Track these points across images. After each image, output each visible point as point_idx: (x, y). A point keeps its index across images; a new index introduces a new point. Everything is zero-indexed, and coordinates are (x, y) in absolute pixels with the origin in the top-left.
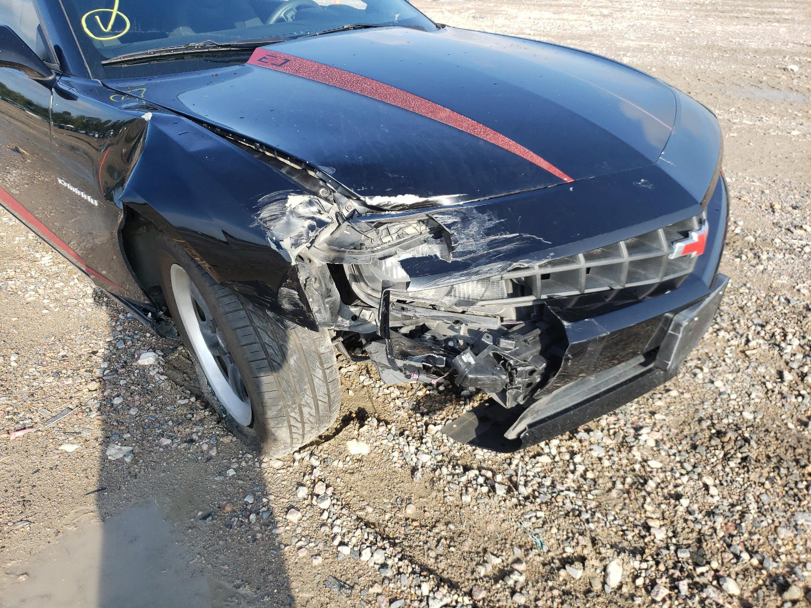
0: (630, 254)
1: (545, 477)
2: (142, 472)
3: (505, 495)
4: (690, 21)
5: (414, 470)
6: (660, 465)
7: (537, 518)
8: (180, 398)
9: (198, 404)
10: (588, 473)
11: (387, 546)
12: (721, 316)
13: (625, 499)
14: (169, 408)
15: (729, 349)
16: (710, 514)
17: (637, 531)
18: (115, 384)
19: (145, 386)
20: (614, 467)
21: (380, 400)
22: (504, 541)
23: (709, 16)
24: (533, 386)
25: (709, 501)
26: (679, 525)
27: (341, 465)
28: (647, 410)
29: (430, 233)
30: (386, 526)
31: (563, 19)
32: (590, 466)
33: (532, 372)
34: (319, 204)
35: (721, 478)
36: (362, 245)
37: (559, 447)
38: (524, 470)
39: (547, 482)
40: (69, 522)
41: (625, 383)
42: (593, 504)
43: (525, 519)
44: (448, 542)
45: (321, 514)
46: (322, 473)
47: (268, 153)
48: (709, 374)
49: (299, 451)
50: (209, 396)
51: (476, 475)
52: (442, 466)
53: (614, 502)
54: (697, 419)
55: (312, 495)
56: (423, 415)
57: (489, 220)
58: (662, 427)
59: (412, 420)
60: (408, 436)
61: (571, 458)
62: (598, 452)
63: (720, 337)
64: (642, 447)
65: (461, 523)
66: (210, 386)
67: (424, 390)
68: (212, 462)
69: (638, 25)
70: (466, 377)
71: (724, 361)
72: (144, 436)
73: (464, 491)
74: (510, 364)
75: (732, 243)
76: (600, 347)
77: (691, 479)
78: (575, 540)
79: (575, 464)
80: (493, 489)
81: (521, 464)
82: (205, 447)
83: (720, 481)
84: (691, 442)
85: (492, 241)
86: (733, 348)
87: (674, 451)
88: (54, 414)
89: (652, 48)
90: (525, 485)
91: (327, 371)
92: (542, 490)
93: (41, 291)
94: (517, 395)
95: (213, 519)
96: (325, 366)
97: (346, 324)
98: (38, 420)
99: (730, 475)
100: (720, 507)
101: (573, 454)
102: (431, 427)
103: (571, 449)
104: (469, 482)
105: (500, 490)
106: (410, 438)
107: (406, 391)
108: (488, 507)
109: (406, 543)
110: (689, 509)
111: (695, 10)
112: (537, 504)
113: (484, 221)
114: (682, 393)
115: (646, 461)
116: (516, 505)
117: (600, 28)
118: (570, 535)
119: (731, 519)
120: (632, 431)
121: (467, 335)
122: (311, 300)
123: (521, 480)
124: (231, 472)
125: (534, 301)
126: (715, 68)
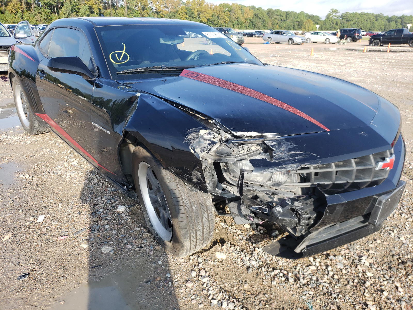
0: (357, 166)
1: (313, 276)
2: (118, 260)
3: (293, 282)
4: (385, 70)
5: (248, 268)
6: (372, 275)
7: (310, 295)
8: (136, 227)
9: (145, 230)
10: (335, 276)
11: (235, 301)
12: (403, 207)
13: (354, 290)
14: (131, 232)
15: (408, 223)
16: (399, 300)
17: (361, 306)
18: (106, 219)
19: (120, 221)
20: (348, 274)
21: (232, 235)
22: (292, 305)
23: (394, 68)
24: (309, 225)
25: (398, 294)
26: (383, 305)
27: (212, 263)
28: (365, 248)
29: (262, 150)
30: (235, 293)
31: (321, 66)
32: (336, 272)
33: (309, 218)
34: (213, 134)
35: (404, 284)
36: (230, 154)
37: (320, 262)
38: (303, 272)
39: (314, 278)
40: (84, 279)
41: (354, 230)
42: (338, 291)
43: (303, 295)
44: (265, 303)
45: (203, 285)
46: (203, 266)
47: (191, 112)
48: (397, 234)
49: (192, 255)
50: (150, 227)
51: (279, 272)
52: (262, 267)
53: (348, 291)
54: (391, 255)
55: (199, 275)
56: (252, 243)
57: (291, 145)
58: (373, 257)
59: (247, 245)
60: (245, 253)
61: (327, 268)
62: (339, 266)
63: (403, 217)
64: (362, 266)
65: (271, 294)
66: (151, 222)
67: (253, 232)
68: (151, 257)
69: (359, 70)
70: (278, 218)
71: (405, 228)
72: (119, 243)
73: (273, 280)
74: (299, 214)
75: (408, 173)
76: (342, 208)
77: (388, 283)
78: (329, 307)
79: (328, 271)
80: (287, 279)
81: (301, 269)
82: (148, 250)
83: (404, 285)
84: (388, 265)
85: (292, 154)
86: (410, 222)
87: (379, 269)
88: (78, 231)
89: (366, 81)
90: (304, 278)
91: (210, 215)
92: (312, 282)
93: (73, 176)
94: (302, 229)
95: (151, 283)
96: (209, 212)
97: (219, 192)
98: (71, 232)
99: (409, 282)
100: (404, 297)
101: (327, 266)
102: (256, 249)
103: (326, 264)
104: (276, 275)
105: (291, 280)
106: (246, 253)
107: (244, 232)
108: (285, 287)
109: (244, 301)
110: (388, 297)
111: (387, 65)
112: (309, 288)
113: (288, 145)
114: (383, 242)
115: (365, 273)
116: (299, 288)
117: (339, 71)
118: (326, 304)
119: (409, 304)
120: (357, 258)
121: (278, 201)
122: (206, 177)
123: (301, 277)
124: (160, 263)
125: (311, 185)
126: (398, 91)
